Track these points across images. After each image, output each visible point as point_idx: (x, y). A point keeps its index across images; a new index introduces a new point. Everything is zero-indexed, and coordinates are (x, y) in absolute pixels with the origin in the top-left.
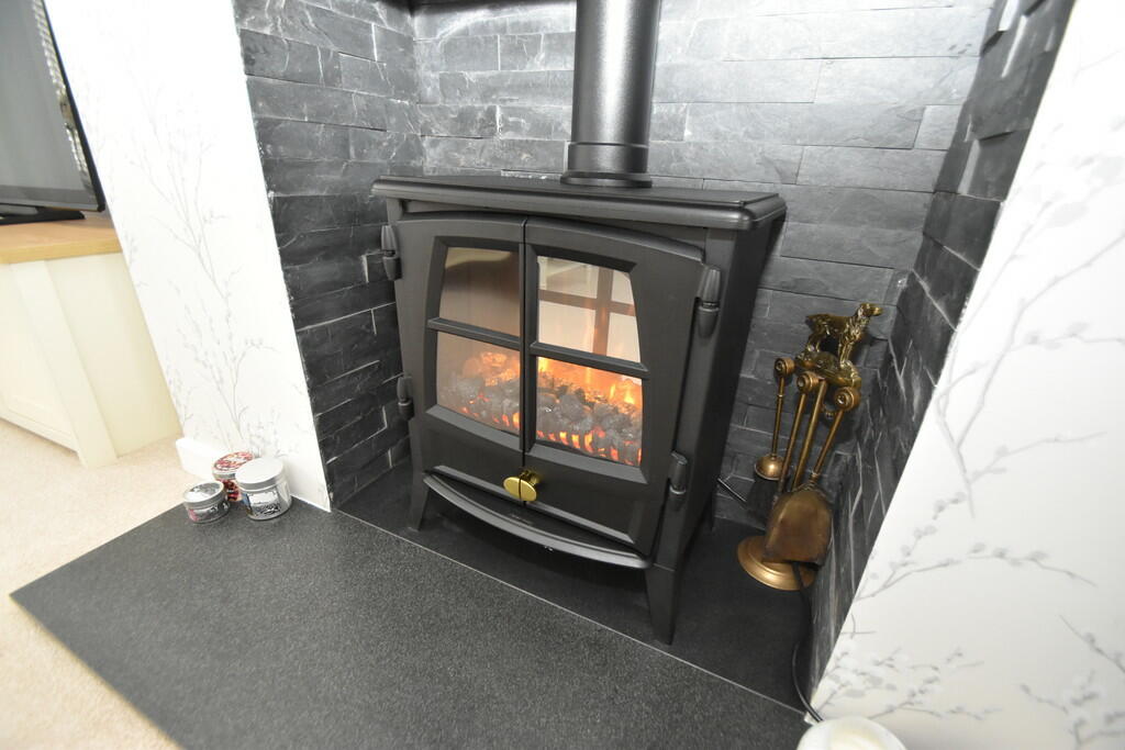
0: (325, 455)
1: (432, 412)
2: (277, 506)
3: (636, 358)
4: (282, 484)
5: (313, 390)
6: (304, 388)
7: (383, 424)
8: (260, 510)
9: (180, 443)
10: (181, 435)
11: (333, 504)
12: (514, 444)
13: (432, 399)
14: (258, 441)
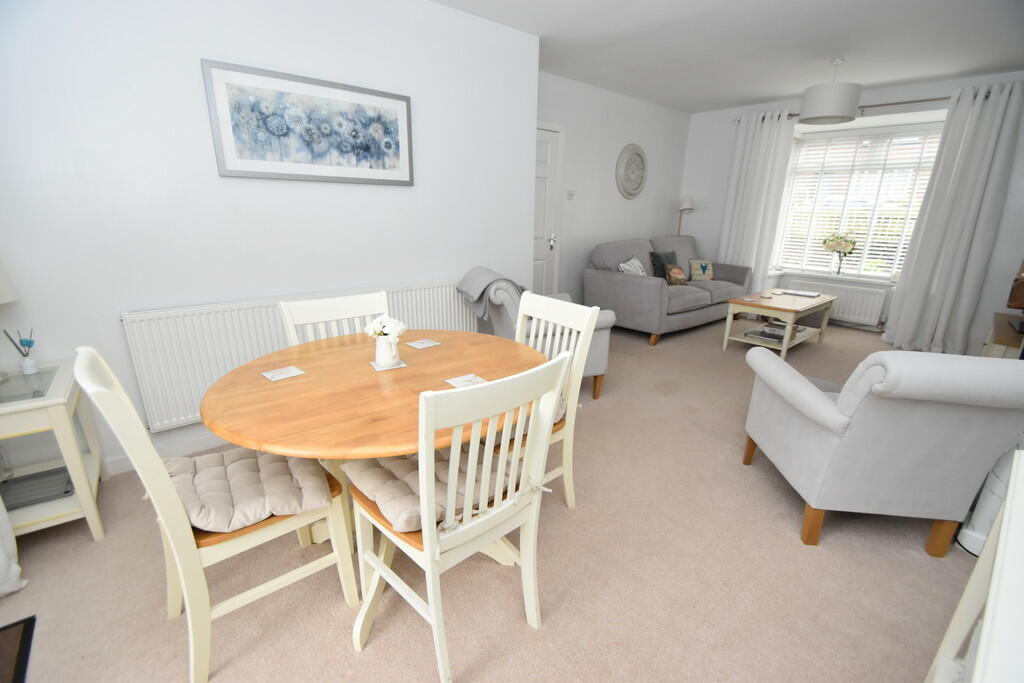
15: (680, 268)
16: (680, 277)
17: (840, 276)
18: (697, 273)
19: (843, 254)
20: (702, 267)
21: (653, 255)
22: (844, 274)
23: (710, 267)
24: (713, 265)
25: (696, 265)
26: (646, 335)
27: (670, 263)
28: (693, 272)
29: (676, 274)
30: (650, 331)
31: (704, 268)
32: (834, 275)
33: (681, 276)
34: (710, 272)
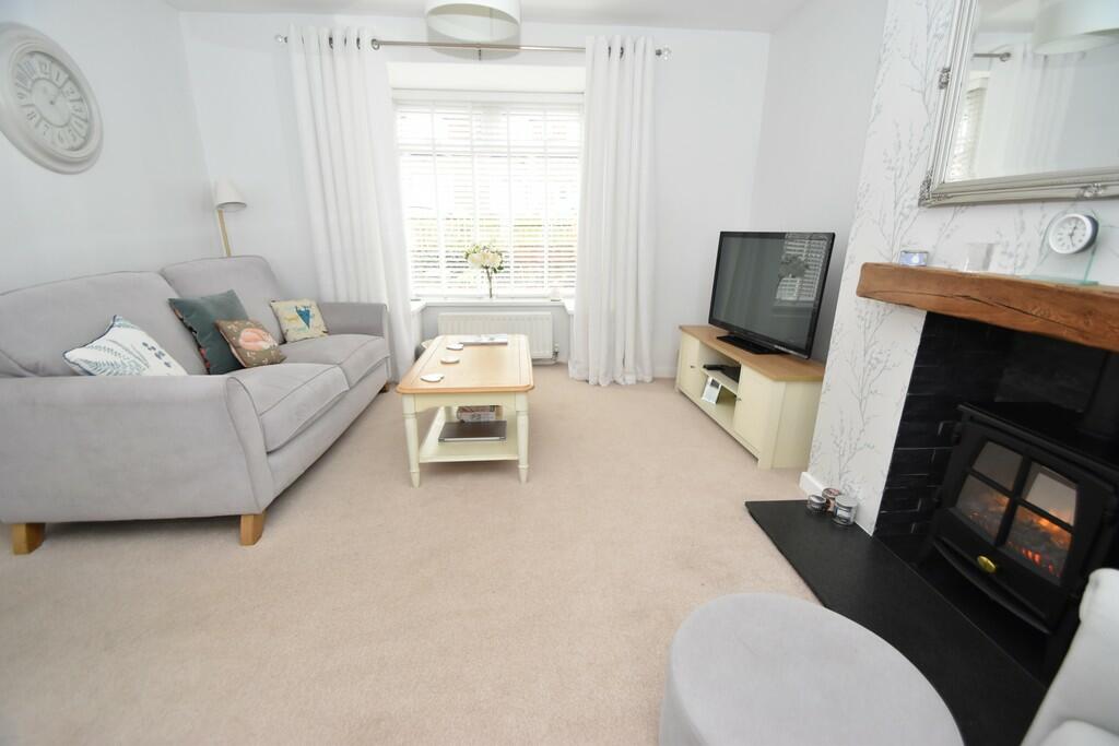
0: (882, 508)
1: (951, 510)
2: (848, 520)
3: (1072, 523)
4: (853, 511)
5: (890, 476)
6: (886, 473)
7: (916, 508)
8: (840, 518)
9: (804, 473)
10: (806, 470)
11: (874, 533)
12: (992, 541)
13: (954, 502)
14: (847, 487)
15: (258, 326)
16: (265, 345)
17: (495, 300)
18: (295, 327)
19: (493, 271)
20: (299, 312)
21: (179, 307)
22: (497, 297)
23: (314, 311)
24: (320, 306)
25: (287, 310)
26: (229, 522)
27: (231, 318)
28: (286, 326)
29: (250, 340)
30: (233, 512)
31: (305, 315)
32: (487, 300)
33: (268, 343)
34: (317, 320)
